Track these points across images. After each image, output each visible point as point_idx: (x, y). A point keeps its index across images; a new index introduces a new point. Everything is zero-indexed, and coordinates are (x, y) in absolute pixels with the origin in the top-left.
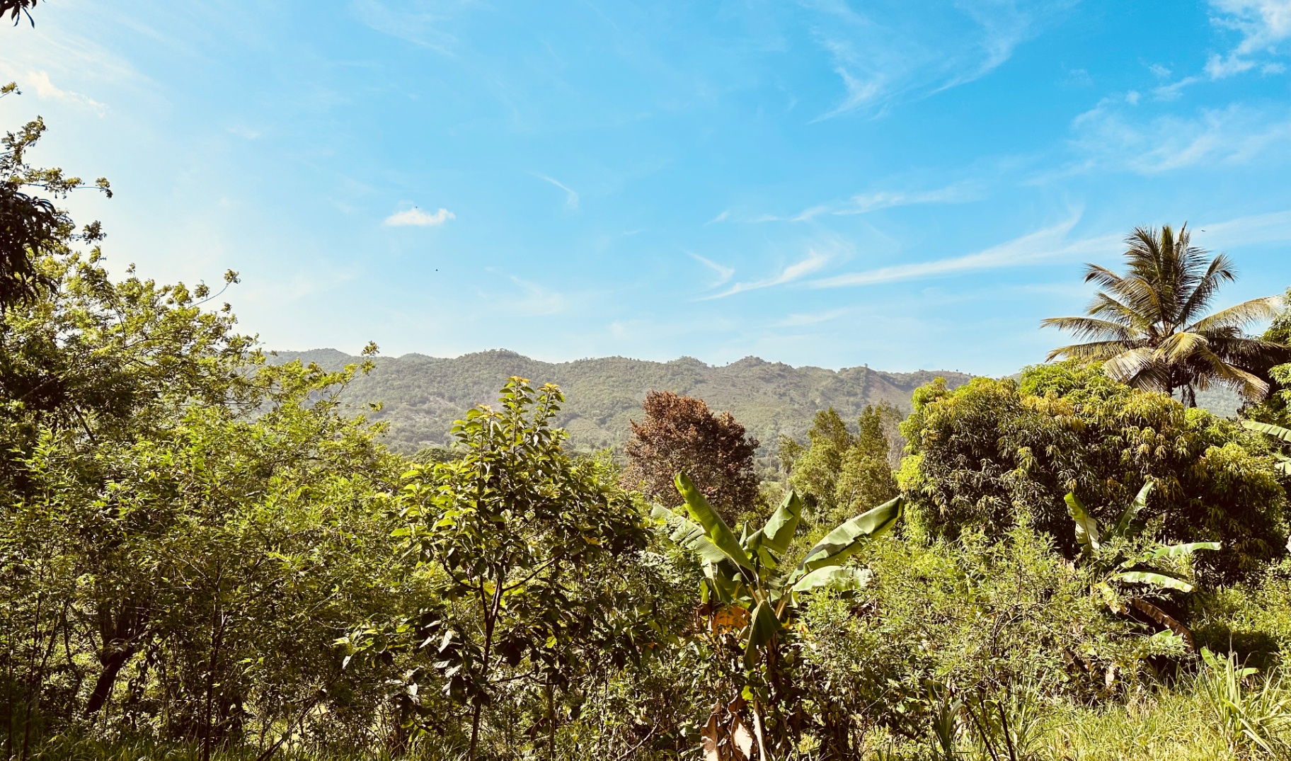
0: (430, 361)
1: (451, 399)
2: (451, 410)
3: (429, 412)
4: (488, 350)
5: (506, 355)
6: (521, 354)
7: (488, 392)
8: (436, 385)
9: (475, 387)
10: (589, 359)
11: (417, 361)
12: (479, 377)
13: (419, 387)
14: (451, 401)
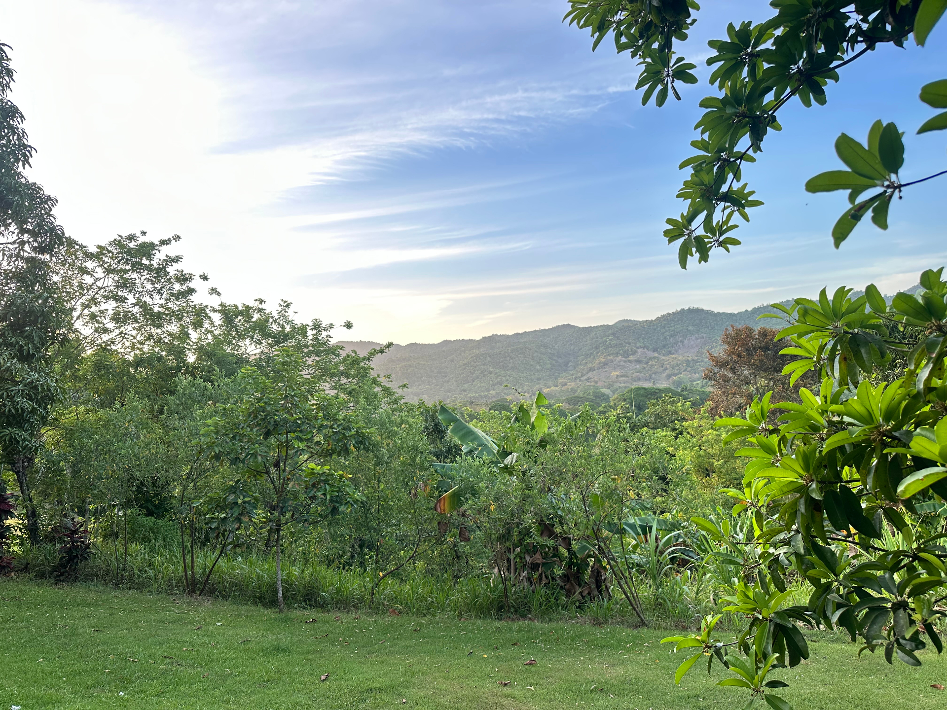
0: (635, 323)
1: (655, 350)
2: (655, 358)
3: (638, 361)
4: (679, 310)
5: (691, 311)
6: (706, 308)
7: (682, 342)
8: (642, 341)
9: (672, 339)
10: (765, 305)
11: (626, 324)
12: (674, 331)
13: (629, 343)
14: (654, 351)
